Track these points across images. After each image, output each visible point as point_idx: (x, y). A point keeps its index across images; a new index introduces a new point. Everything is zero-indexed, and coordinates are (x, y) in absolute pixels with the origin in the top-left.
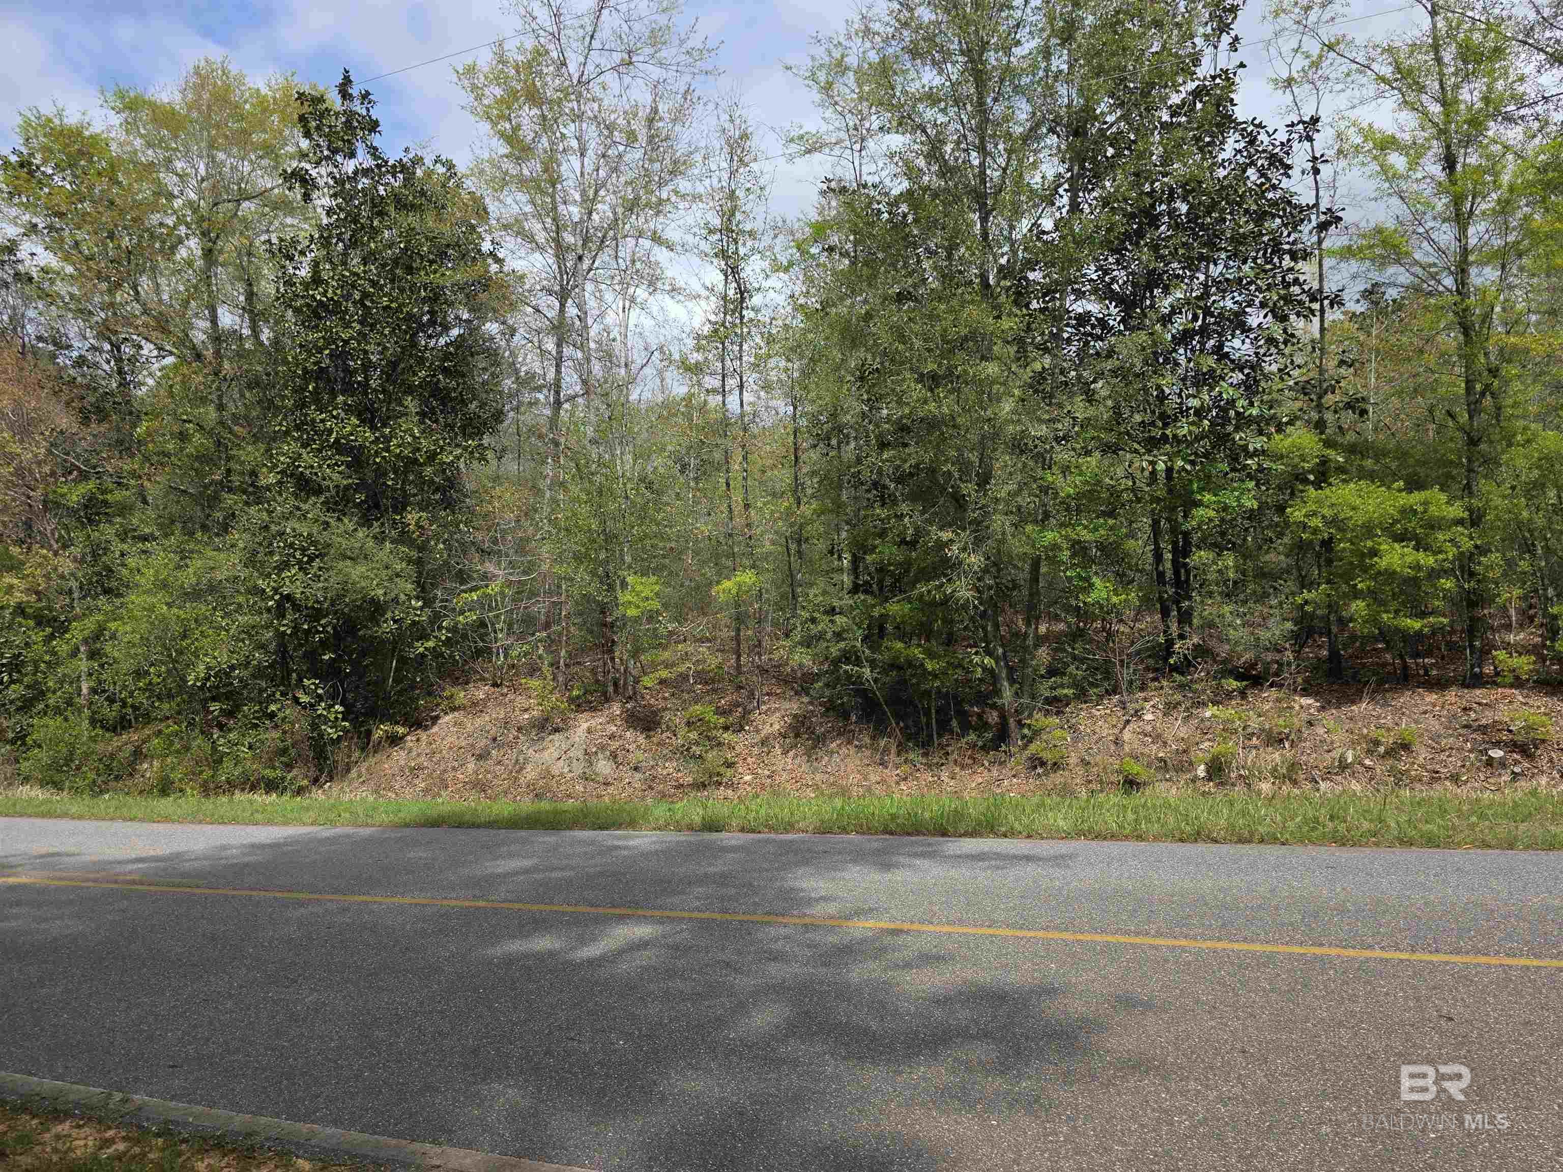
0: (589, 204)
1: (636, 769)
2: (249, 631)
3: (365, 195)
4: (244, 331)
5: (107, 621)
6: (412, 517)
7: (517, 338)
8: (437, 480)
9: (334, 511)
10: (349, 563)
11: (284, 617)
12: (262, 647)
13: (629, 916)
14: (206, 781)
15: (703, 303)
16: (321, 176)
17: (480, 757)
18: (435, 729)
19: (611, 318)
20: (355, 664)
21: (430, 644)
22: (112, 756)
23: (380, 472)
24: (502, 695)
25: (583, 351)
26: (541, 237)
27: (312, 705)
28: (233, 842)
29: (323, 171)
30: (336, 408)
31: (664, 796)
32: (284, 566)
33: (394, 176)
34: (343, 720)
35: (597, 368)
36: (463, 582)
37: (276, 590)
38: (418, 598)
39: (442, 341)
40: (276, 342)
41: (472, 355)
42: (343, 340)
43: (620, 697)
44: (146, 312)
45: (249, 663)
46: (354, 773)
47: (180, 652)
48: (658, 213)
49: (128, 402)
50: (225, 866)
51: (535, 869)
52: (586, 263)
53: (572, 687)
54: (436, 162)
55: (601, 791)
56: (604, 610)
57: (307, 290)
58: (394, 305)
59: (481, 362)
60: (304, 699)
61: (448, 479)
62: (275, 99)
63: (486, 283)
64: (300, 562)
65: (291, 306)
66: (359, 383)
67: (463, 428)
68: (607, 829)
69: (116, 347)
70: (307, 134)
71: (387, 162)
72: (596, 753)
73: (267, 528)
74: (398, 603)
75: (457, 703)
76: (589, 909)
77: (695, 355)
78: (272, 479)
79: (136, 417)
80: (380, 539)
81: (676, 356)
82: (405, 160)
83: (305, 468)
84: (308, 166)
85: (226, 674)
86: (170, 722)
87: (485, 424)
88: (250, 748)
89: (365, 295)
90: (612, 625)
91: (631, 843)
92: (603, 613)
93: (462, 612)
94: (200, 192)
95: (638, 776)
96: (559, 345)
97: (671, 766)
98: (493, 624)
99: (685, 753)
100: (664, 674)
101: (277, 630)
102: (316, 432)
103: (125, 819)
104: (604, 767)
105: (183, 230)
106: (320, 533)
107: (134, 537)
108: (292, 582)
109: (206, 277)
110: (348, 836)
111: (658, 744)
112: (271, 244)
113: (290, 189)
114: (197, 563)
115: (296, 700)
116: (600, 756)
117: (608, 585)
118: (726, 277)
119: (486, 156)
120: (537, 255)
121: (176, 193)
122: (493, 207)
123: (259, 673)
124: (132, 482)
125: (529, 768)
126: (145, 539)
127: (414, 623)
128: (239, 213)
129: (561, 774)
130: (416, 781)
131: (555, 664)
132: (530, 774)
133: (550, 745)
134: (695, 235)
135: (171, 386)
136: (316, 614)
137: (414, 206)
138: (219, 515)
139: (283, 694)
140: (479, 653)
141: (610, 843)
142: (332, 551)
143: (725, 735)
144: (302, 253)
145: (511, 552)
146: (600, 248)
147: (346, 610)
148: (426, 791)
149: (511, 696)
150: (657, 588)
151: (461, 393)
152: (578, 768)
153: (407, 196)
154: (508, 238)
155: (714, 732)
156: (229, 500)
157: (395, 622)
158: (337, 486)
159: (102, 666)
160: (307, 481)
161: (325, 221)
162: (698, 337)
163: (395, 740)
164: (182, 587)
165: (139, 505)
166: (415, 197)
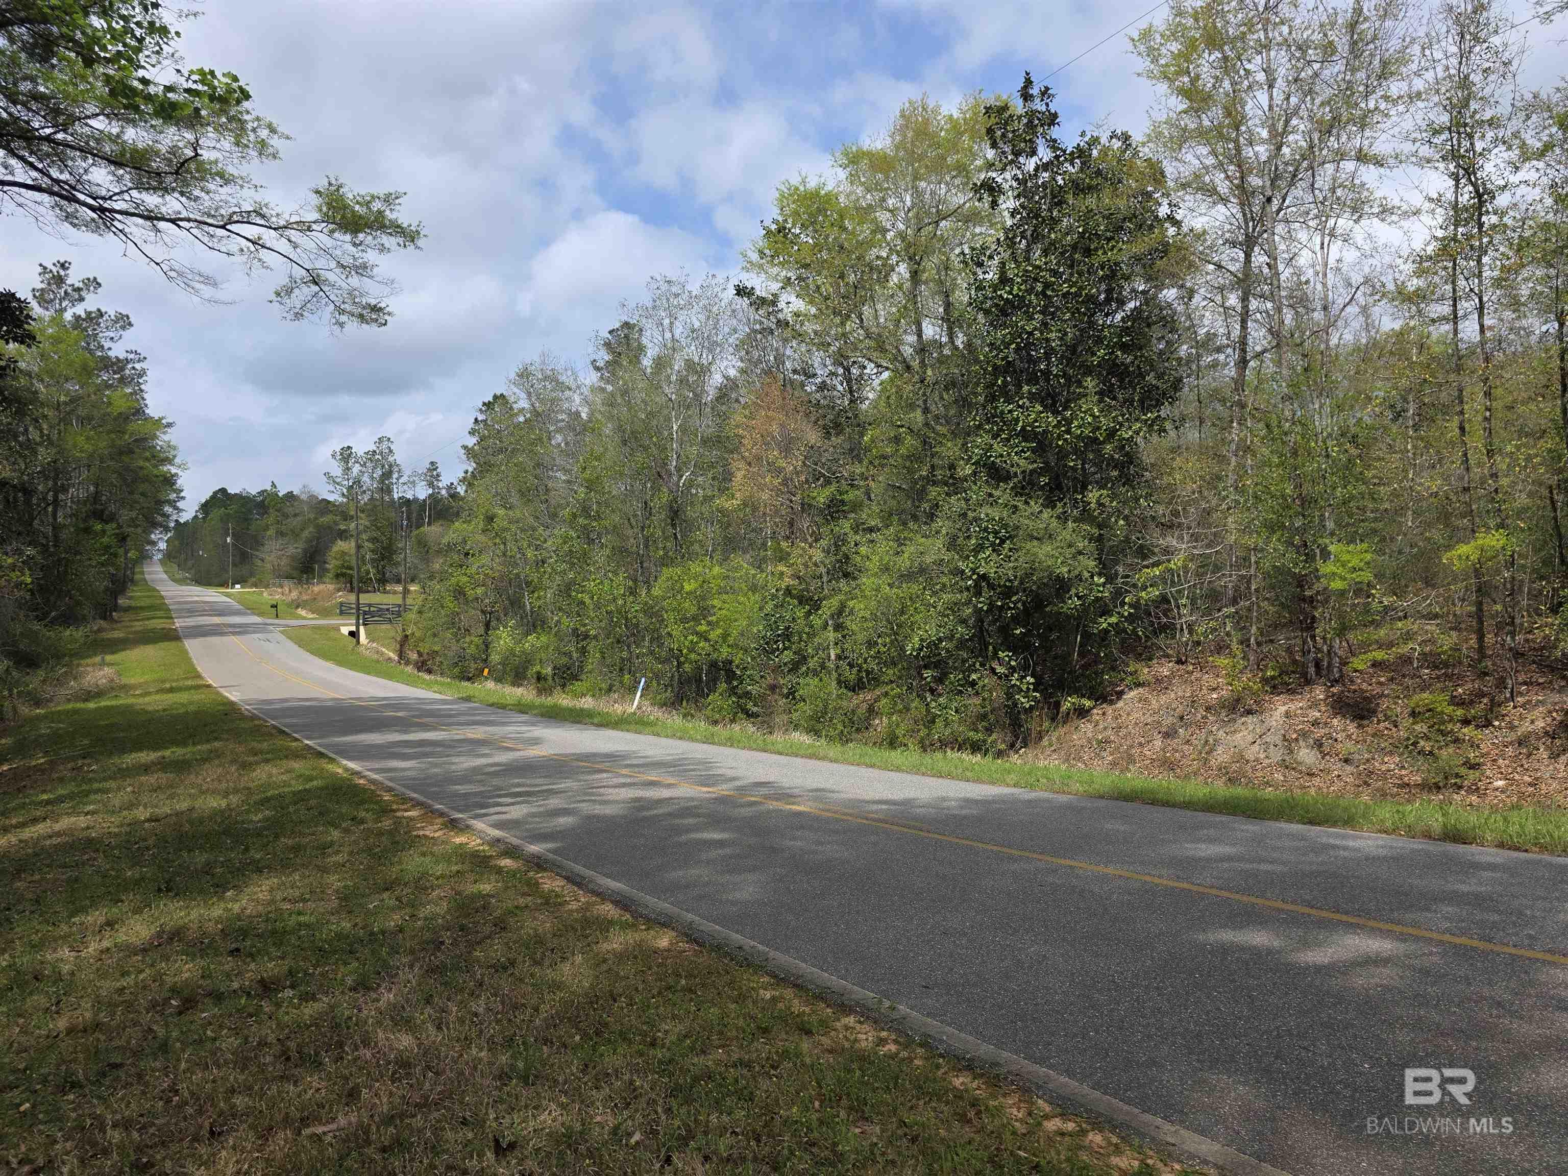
0: (1277, 140)
1: (1346, 761)
2: (954, 607)
3: (1045, 189)
4: (943, 339)
5: (847, 600)
6: (1093, 495)
7: (1197, 299)
8: (1117, 456)
9: (1021, 495)
10: (1035, 543)
11: (980, 594)
12: (963, 621)
13: (1358, 926)
14: (922, 739)
15: (1426, 218)
16: (1007, 181)
17: (1166, 735)
18: (1120, 704)
19: (1305, 258)
20: (1043, 638)
21: (1114, 620)
22: (853, 712)
23: (1062, 455)
24: (1188, 672)
25: (1273, 301)
26: (1223, 187)
27: (1006, 676)
28: (951, 794)
29: (1008, 175)
30: (1021, 399)
31: (1384, 795)
32: (979, 548)
33: (1072, 164)
34: (1034, 691)
35: (1288, 317)
36: (1145, 557)
37: (973, 571)
38: (1100, 575)
39: (1118, 317)
40: (969, 345)
41: (1149, 326)
42: (1027, 333)
43: (1323, 680)
44: (868, 336)
45: (953, 636)
46: (1045, 742)
47: (900, 626)
48: (1362, 128)
49: (856, 416)
50: (946, 815)
51: (1240, 859)
52: (1276, 203)
53: (1266, 666)
54: (1111, 137)
55: (1305, 781)
56: (1301, 582)
57: (995, 291)
58: (1073, 290)
59: (1156, 332)
60: (1000, 670)
61: (1127, 454)
62: (965, 119)
63: (1164, 249)
64: (993, 544)
65: (981, 309)
66: (1041, 371)
67: (1142, 401)
68: (1319, 824)
69: (847, 370)
70: (994, 145)
71: (1064, 151)
72: (1297, 739)
73: (965, 515)
74: (1081, 580)
75: (1141, 679)
76: (1307, 910)
77: (1415, 281)
78: (968, 470)
79: (862, 428)
80: (1063, 518)
81: (1391, 287)
82: (1082, 144)
83: (996, 457)
84: (994, 175)
85: (935, 644)
86: (894, 685)
87: (1164, 394)
88: (956, 712)
89: (1047, 285)
90: (1311, 600)
91: (1351, 843)
92: (1302, 586)
93: (1144, 588)
94: (907, 221)
95: (1349, 768)
96: (1244, 300)
97: (1392, 762)
98: (1176, 600)
99: (1410, 747)
100: (1379, 655)
101: (975, 606)
102: (1004, 423)
103: (867, 766)
104: (1306, 755)
105: (894, 258)
106: (1009, 516)
107: (864, 530)
108: (986, 563)
109: (913, 297)
110: (1048, 801)
111: (1374, 735)
112: (964, 255)
113: (980, 200)
114: (909, 550)
115: (993, 670)
116: (1301, 743)
117: (1306, 555)
118: (1457, 181)
119: (1164, 118)
120: (1221, 207)
121: (889, 227)
122: (1170, 169)
123: (962, 644)
124: (862, 483)
125: (1220, 750)
126: (871, 530)
127: (1097, 599)
128: (939, 233)
129: (1257, 760)
130: (1104, 754)
131: (1245, 642)
132: (1221, 756)
133: (1243, 728)
134: (1414, 141)
135: (888, 398)
136: (1008, 592)
137: (1090, 188)
138: (926, 506)
139: (982, 665)
140: (1163, 628)
141: (1324, 840)
142: (1021, 533)
143: (1465, 730)
144: (991, 257)
145: (1193, 525)
146: (1292, 184)
147: (1034, 588)
148: (1114, 764)
149: (1197, 674)
150: (1368, 557)
151: (1138, 366)
152: (1277, 755)
153: (1084, 180)
154: (1187, 197)
155: (1450, 726)
156: (933, 492)
157: (1079, 598)
158: (1023, 472)
159: (844, 637)
160: (997, 470)
161: (1009, 223)
162: (1420, 259)
163: (1082, 713)
164: (899, 570)
165: (867, 502)
166: (1091, 179)
